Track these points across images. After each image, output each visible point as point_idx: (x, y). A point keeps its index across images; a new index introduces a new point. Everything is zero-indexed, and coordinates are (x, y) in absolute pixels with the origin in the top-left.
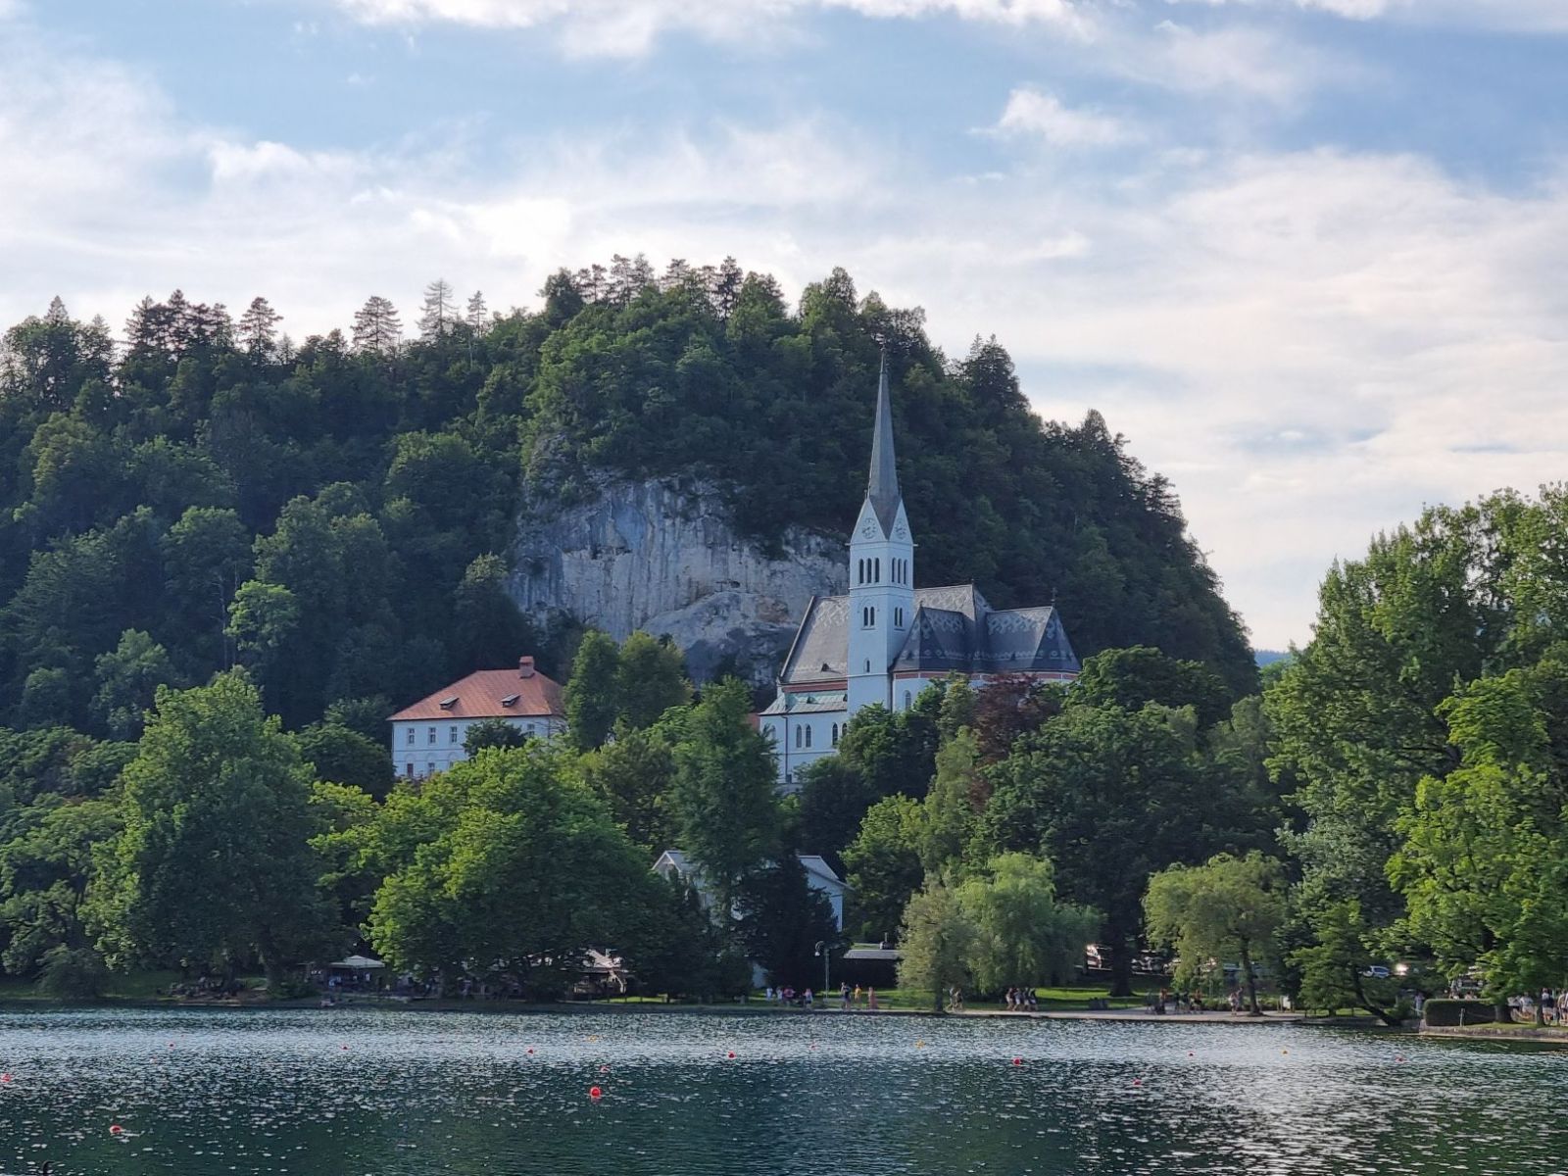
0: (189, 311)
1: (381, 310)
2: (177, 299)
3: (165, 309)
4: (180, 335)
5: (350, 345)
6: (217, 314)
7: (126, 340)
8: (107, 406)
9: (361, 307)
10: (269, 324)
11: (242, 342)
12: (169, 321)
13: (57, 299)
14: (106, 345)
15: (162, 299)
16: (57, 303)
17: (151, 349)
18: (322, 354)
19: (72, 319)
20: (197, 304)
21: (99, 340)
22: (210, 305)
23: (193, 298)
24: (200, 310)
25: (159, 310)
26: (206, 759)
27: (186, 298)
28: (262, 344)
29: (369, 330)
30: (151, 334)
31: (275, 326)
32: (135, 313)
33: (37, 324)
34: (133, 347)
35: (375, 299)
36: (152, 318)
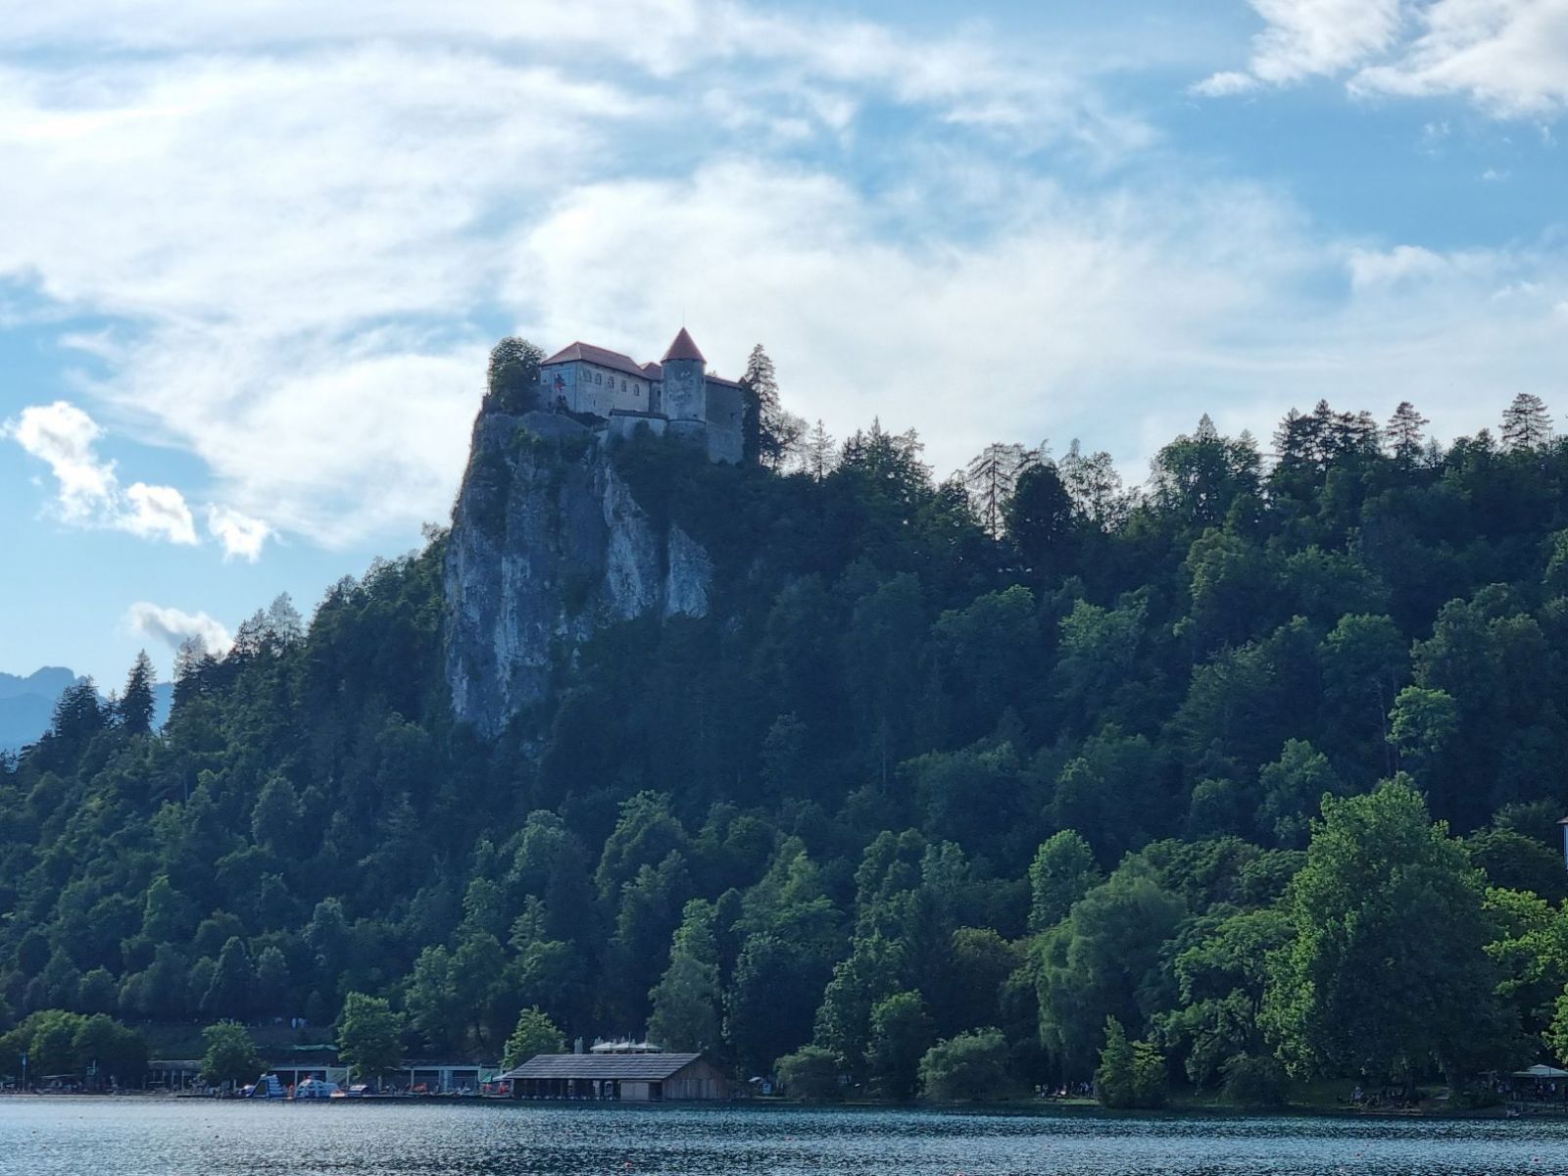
0: (1334, 421)
1: (1529, 406)
2: (1323, 410)
3: (1311, 420)
4: (1326, 444)
5: (1500, 444)
6: (1363, 422)
7: (1274, 452)
8: (1258, 518)
9: (1509, 405)
10: (1415, 428)
11: (1388, 449)
12: (1315, 431)
13: (1206, 417)
14: (1255, 459)
15: (1308, 410)
16: (1205, 420)
17: (1298, 460)
18: (1472, 455)
19: (1221, 436)
20: (1343, 413)
21: (1247, 455)
22: (1355, 413)
23: (1338, 408)
24: (1346, 418)
25: (1305, 421)
26: (1375, 866)
27: (1330, 408)
28: (1408, 449)
29: (1518, 428)
30: (1298, 445)
31: (1422, 430)
32: (1281, 426)
33: (1187, 443)
34: (1281, 460)
35: (1523, 396)
36: (1299, 429)
